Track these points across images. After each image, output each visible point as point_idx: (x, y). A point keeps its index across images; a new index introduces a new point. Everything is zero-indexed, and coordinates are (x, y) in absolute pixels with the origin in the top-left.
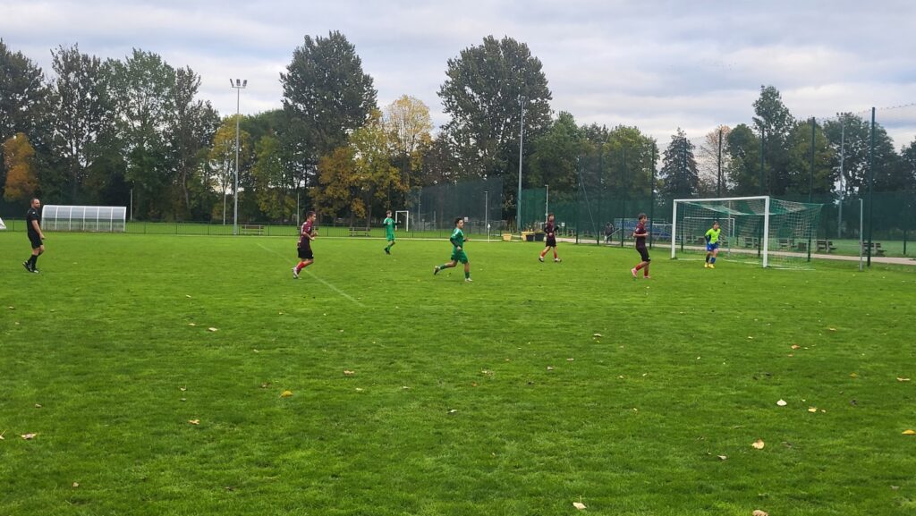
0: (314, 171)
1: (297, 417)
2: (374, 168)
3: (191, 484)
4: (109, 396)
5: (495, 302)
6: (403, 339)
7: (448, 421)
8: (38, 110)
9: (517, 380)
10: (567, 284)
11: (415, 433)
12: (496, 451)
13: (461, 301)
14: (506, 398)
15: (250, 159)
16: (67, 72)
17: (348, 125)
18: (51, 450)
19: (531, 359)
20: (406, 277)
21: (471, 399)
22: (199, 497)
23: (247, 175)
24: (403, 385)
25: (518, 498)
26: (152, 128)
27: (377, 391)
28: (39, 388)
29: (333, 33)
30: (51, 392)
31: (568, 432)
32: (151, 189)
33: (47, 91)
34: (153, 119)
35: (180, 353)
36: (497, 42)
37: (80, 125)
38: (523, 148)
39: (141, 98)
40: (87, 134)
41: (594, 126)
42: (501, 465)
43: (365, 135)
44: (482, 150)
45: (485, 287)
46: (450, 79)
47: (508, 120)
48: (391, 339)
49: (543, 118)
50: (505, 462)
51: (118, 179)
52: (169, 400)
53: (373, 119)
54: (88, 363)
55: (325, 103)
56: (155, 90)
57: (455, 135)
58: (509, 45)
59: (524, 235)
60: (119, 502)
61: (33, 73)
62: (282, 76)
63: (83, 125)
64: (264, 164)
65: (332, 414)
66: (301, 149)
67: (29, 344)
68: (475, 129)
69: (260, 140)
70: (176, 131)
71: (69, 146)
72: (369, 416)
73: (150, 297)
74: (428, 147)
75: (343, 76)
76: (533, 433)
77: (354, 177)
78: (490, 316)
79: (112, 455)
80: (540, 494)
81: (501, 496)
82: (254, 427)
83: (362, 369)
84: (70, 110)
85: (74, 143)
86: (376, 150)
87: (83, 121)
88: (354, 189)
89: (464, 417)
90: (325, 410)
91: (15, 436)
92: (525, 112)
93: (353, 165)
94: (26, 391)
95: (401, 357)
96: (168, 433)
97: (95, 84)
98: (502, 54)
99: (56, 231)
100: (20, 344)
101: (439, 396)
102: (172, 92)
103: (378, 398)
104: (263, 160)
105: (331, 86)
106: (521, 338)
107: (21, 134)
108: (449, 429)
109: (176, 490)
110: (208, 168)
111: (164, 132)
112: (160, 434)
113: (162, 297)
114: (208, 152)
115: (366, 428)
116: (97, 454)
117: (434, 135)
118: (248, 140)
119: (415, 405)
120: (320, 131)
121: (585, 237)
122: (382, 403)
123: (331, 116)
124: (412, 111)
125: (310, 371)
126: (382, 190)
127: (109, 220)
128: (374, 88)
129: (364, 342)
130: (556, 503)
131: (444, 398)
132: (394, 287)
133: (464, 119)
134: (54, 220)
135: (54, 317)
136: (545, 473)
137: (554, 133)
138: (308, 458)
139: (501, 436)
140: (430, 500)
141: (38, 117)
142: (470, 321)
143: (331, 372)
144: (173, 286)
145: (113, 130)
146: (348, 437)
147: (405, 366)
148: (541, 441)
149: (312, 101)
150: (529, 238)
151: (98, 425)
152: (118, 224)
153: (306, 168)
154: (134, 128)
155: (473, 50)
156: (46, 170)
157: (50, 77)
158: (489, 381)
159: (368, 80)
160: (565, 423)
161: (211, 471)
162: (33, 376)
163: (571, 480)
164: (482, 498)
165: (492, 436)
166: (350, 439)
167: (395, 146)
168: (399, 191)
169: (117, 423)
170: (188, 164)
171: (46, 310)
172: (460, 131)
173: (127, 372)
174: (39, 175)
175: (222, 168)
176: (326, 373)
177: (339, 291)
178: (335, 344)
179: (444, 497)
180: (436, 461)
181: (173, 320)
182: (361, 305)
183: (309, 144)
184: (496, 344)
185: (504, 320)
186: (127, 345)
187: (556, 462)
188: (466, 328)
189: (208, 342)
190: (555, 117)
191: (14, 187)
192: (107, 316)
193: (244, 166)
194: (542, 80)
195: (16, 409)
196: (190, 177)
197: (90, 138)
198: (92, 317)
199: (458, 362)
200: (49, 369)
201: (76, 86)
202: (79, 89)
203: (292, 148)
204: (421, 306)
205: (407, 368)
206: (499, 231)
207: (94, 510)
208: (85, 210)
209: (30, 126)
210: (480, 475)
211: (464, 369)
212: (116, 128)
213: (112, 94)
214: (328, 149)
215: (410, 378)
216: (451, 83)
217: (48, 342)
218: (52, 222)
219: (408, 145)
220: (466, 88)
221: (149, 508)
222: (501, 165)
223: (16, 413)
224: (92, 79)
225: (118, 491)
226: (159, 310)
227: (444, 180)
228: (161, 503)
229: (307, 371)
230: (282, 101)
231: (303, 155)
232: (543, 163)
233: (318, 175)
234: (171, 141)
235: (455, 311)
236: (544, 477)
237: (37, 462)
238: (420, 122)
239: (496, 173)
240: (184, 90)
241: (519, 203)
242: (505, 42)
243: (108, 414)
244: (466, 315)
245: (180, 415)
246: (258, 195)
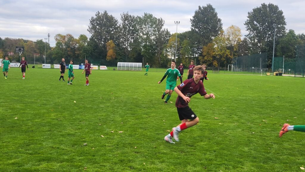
0: (201, 51)
1: (200, 131)
2: (221, 50)
3: (169, 150)
4: (142, 121)
5: (266, 97)
6: (234, 108)
7: (252, 136)
8: (116, 33)
9: (276, 124)
10: (292, 91)
11: (241, 139)
12: (270, 147)
13: (253, 96)
14: (272, 130)
15: (180, 47)
16: (125, 21)
17: (213, 36)
18: (127, 137)
19: (280, 117)
20: (233, 87)
21: (259, 129)
22: (172, 154)
23: (179, 53)
24: (235, 123)
25: (279, 164)
26: (149, 37)
27: (226, 125)
28: (122, 118)
29: (208, 4)
30: (125, 119)
31: (296, 143)
32: (149, 57)
33: (119, 27)
34: (150, 35)
35: (162, 109)
36: (267, 5)
37: (128, 37)
38: (275, 43)
39: (147, 28)
40: (130, 40)
41: (303, 34)
42: (272, 152)
43: (218, 39)
44: (260, 43)
45: (261, 91)
46: (249, 19)
47: (270, 33)
48: (230, 108)
49: (283, 32)
50: (273, 151)
51: (139, 54)
52: (160, 124)
53: (221, 33)
54: (135, 111)
55: (205, 29)
56: (151, 25)
57: (250, 38)
58: (271, 6)
59: (275, 73)
60: (149, 154)
61: (115, 21)
62: (191, 20)
63: (129, 37)
64: (184, 49)
65: (212, 131)
66: (196, 44)
67: (118, 105)
68: (257, 36)
69: (183, 41)
70: (157, 39)
71: (125, 44)
72: (224, 133)
73: (151, 91)
74: (240, 43)
75: (211, 19)
76: (283, 142)
77: (214, 53)
78: (264, 101)
79: (145, 139)
80: (287, 163)
81: (273, 163)
82: (187, 134)
83: (221, 117)
84: (126, 32)
85: (126, 43)
86: (222, 44)
87: (129, 36)
88: (214, 57)
89: (258, 135)
90: (209, 130)
91: (117, 132)
92: (276, 30)
93: (214, 49)
94: (119, 119)
95: (233, 114)
96: (161, 134)
97: (133, 24)
98: (268, 9)
99: (121, 70)
100: (115, 104)
101: (248, 127)
102: (156, 26)
103: (227, 127)
104: (184, 48)
105: (207, 23)
106: (276, 109)
107: (111, 40)
108: (252, 139)
109: (165, 152)
110: (167, 50)
111: (153, 39)
112: (158, 134)
113: (155, 91)
114: (167, 45)
115: (223, 136)
116: (141, 139)
117: (242, 38)
118: (179, 41)
119: (240, 130)
120: (203, 38)
121: (298, 74)
122: (228, 129)
123: (207, 33)
124: (235, 30)
125: (204, 117)
126: (224, 58)
127: (137, 67)
128: (222, 23)
129: (220, 108)
130: (293, 167)
131: (250, 128)
132: (229, 90)
133: (253, 32)
134: (121, 67)
135: (124, 96)
136: (288, 156)
137: (287, 37)
138: (205, 145)
139: (271, 142)
140: (248, 162)
141: (116, 35)
142: (257, 103)
143: (210, 118)
144: (158, 88)
145: (138, 39)
146: (218, 139)
147: (235, 117)
148: (286, 145)
149: (200, 28)
150: (277, 75)
151: (140, 130)
152: (139, 68)
153: (198, 50)
154: (144, 38)
155: (257, 8)
156: (118, 51)
157: (120, 23)
158: (265, 124)
159: (220, 20)
160: (295, 139)
161: (175, 146)
162: (120, 114)
163: (299, 159)
164: (266, 163)
165: (268, 142)
166: (219, 140)
167: (228, 42)
168: (229, 58)
169: (145, 130)
170: (160, 49)
171: (121, 94)
172: (252, 37)
173: (147, 114)
174: (116, 53)
175: (171, 51)
176: (209, 118)
177: (211, 91)
178: (211, 109)
179: (252, 161)
180: (249, 149)
181: (159, 99)
182: (219, 96)
183: (199, 42)
184: (267, 111)
185: (269, 103)
186: (146, 106)
187: (292, 153)
188: (256, 105)
189: (170, 106)
190: (287, 31)
191: (109, 57)
192: (139, 97)
193: (178, 50)
194: (283, 18)
195: (116, 124)
196: (161, 53)
197: (131, 41)
198: (135, 97)
199: (254, 116)
200: (124, 112)
201: (127, 25)
202: (128, 26)
203: (194, 44)
204: (239, 97)
205: (236, 118)
206: (265, 72)
207: (142, 155)
208: (130, 64)
209: (114, 38)
210: (265, 155)
211: (256, 119)
212: (139, 38)
213: (138, 27)
214: (205, 44)
215: (237, 121)
216: (249, 20)
217: (123, 104)
218: (120, 68)
219: (233, 42)
220: (254, 22)
221: (157, 156)
222: (267, 49)
223: (116, 125)
224: (132, 23)
225: (148, 150)
226: (154, 95)
227: (245, 54)
228: (161, 155)
229: (202, 117)
230: (191, 28)
231: (197, 46)
232: (282, 48)
233: (202, 53)
234: (156, 42)
235: (251, 99)
236: (288, 157)
237: (124, 140)
238: (238, 34)
239: (265, 51)
240: (160, 25)
241: (273, 62)
242: (269, 5)
243: (142, 127)
244: (255, 101)
245: (164, 128)
246: (182, 59)
